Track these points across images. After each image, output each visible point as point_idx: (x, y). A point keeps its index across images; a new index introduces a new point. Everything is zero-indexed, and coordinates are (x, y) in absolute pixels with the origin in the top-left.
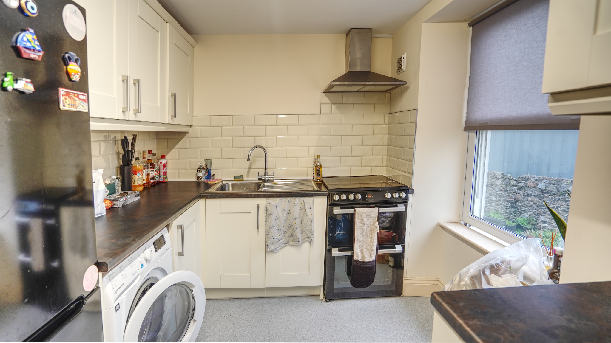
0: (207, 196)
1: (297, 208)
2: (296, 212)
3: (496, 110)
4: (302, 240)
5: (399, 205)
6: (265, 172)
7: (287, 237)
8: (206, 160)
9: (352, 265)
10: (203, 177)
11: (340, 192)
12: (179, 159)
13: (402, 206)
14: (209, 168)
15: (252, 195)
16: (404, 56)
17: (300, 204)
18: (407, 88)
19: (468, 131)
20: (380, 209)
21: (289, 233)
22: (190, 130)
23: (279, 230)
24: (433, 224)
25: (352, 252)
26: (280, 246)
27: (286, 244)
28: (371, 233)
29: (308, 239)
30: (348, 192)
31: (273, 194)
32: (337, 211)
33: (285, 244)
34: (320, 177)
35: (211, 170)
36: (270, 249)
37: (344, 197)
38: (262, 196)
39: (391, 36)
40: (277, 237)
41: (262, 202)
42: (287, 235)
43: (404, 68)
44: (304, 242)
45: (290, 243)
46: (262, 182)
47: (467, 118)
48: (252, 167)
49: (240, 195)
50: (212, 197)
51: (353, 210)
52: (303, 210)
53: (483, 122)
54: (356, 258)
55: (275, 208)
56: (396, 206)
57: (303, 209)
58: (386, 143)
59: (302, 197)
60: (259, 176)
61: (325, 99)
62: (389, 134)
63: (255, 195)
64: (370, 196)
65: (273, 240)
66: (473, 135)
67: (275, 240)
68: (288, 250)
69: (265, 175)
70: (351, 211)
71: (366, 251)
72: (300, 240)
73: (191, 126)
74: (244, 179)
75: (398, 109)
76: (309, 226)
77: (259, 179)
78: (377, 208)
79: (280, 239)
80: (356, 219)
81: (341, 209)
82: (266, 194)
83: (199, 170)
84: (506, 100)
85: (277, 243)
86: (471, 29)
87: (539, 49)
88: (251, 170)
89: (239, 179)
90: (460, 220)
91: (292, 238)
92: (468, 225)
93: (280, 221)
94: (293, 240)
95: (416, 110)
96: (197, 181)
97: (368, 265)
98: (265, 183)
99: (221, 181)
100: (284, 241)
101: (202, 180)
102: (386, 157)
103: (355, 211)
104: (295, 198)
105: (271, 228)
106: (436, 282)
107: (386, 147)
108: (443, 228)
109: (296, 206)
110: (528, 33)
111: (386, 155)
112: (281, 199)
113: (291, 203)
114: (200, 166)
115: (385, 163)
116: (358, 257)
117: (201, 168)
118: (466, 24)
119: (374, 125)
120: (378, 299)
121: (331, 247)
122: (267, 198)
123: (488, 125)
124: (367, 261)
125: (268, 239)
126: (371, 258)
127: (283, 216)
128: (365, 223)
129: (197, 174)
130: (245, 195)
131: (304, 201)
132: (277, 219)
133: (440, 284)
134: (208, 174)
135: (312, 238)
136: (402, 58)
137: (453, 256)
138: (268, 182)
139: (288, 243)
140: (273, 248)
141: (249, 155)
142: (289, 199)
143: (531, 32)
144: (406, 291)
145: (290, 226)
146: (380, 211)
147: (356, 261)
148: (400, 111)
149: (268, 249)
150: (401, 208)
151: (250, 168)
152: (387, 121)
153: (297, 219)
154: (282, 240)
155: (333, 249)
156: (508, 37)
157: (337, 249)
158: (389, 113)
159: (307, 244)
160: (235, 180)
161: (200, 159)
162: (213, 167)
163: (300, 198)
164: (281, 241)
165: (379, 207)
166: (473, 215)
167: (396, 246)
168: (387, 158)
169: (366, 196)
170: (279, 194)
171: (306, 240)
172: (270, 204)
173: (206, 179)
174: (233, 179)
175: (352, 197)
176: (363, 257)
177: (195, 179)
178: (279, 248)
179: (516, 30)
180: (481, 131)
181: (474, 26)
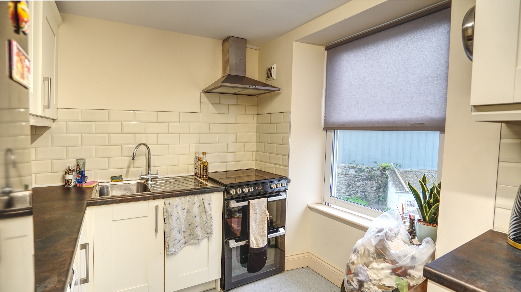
0: (97, 202)
1: (196, 206)
2: (196, 210)
3: (351, 115)
4: (202, 237)
5: (281, 193)
6: (149, 171)
7: (186, 236)
8: (78, 160)
9: (249, 252)
10: (74, 181)
11: (235, 186)
12: (36, 160)
13: (284, 195)
14: (82, 169)
15: (150, 197)
16: (274, 66)
17: (199, 201)
18: (279, 94)
19: (326, 131)
20: (269, 198)
21: (189, 232)
22: (53, 125)
23: (179, 230)
24: (303, 207)
25: (247, 240)
26: (180, 247)
27: (186, 243)
28: (263, 221)
29: (207, 235)
30: (242, 185)
31: (173, 194)
32: (234, 204)
33: (184, 244)
34: (206, 173)
35: (85, 171)
36: (170, 252)
37: (239, 191)
38: (161, 197)
39: (258, 48)
40: (177, 239)
41: (160, 203)
42: (186, 235)
43: (274, 76)
44: (203, 239)
45: (189, 243)
46: (145, 181)
47: (325, 120)
48: (132, 166)
49: (137, 198)
50: (103, 203)
51: (247, 202)
52: (202, 207)
53: (340, 124)
54: (252, 246)
55: (175, 209)
56: (279, 195)
57: (203, 205)
58: (255, 140)
59: (201, 194)
60: (141, 175)
61: (205, 99)
62: (257, 133)
63: (154, 196)
64: (259, 188)
65: (174, 242)
66: (330, 134)
67: (176, 241)
68: (188, 249)
69: (148, 174)
70: (245, 203)
71: (259, 238)
72: (200, 238)
73: (54, 120)
74: (124, 180)
75: (268, 110)
76: (209, 222)
77: (142, 179)
78: (266, 198)
79: (180, 240)
80: (250, 210)
81: (237, 202)
82: (165, 195)
83: (68, 172)
84: (359, 108)
85: (178, 245)
86: (326, 52)
87: (384, 73)
88: (131, 169)
89: (118, 180)
90: (322, 201)
91: (191, 236)
92: (327, 204)
93: (180, 221)
94: (194, 239)
95: (290, 112)
96: (64, 186)
97: (262, 250)
98: (148, 183)
99: (97, 183)
100: (183, 241)
101: (72, 185)
102: (255, 152)
103: (249, 203)
104: (194, 196)
105: (172, 230)
106: (307, 254)
107: (255, 143)
108: (311, 208)
109: (195, 204)
110: (375, 61)
111: (255, 151)
112: (180, 198)
113: (190, 201)
114: (69, 167)
115: (254, 158)
116: (253, 245)
117: (71, 170)
118: (322, 48)
119: (245, 124)
120: (267, 279)
121: (228, 239)
122: (166, 199)
123: (345, 126)
124: (261, 247)
125: (169, 242)
126: (264, 243)
127: (183, 216)
128: (258, 212)
129: (63, 177)
130: (142, 197)
131: (203, 199)
132: (177, 220)
133: (310, 255)
134: (81, 177)
135: (211, 234)
136: (273, 68)
137: (322, 230)
138: (152, 181)
139: (187, 242)
140: (174, 250)
141: (135, 154)
142: (188, 198)
143: (377, 60)
144: (287, 267)
145: (190, 225)
146: (269, 201)
147: (253, 249)
148: (270, 113)
149: (169, 252)
150: (283, 196)
151: (129, 168)
152: (255, 121)
153: (197, 217)
154: (182, 240)
155: (230, 241)
156: (359, 62)
157: (233, 241)
158: (257, 114)
159: (205, 240)
160: (112, 181)
161: (67, 159)
162: (87, 167)
163: (199, 196)
164: (181, 242)
165: (268, 197)
166: (332, 196)
167: (280, 229)
168: (256, 154)
169: (257, 189)
170: (179, 193)
171: (205, 236)
172: (170, 205)
173: (78, 182)
174: (110, 180)
175: (246, 190)
176: (257, 244)
177: (60, 184)
178: (180, 249)
179: (365, 57)
180: (336, 131)
181: (329, 50)
